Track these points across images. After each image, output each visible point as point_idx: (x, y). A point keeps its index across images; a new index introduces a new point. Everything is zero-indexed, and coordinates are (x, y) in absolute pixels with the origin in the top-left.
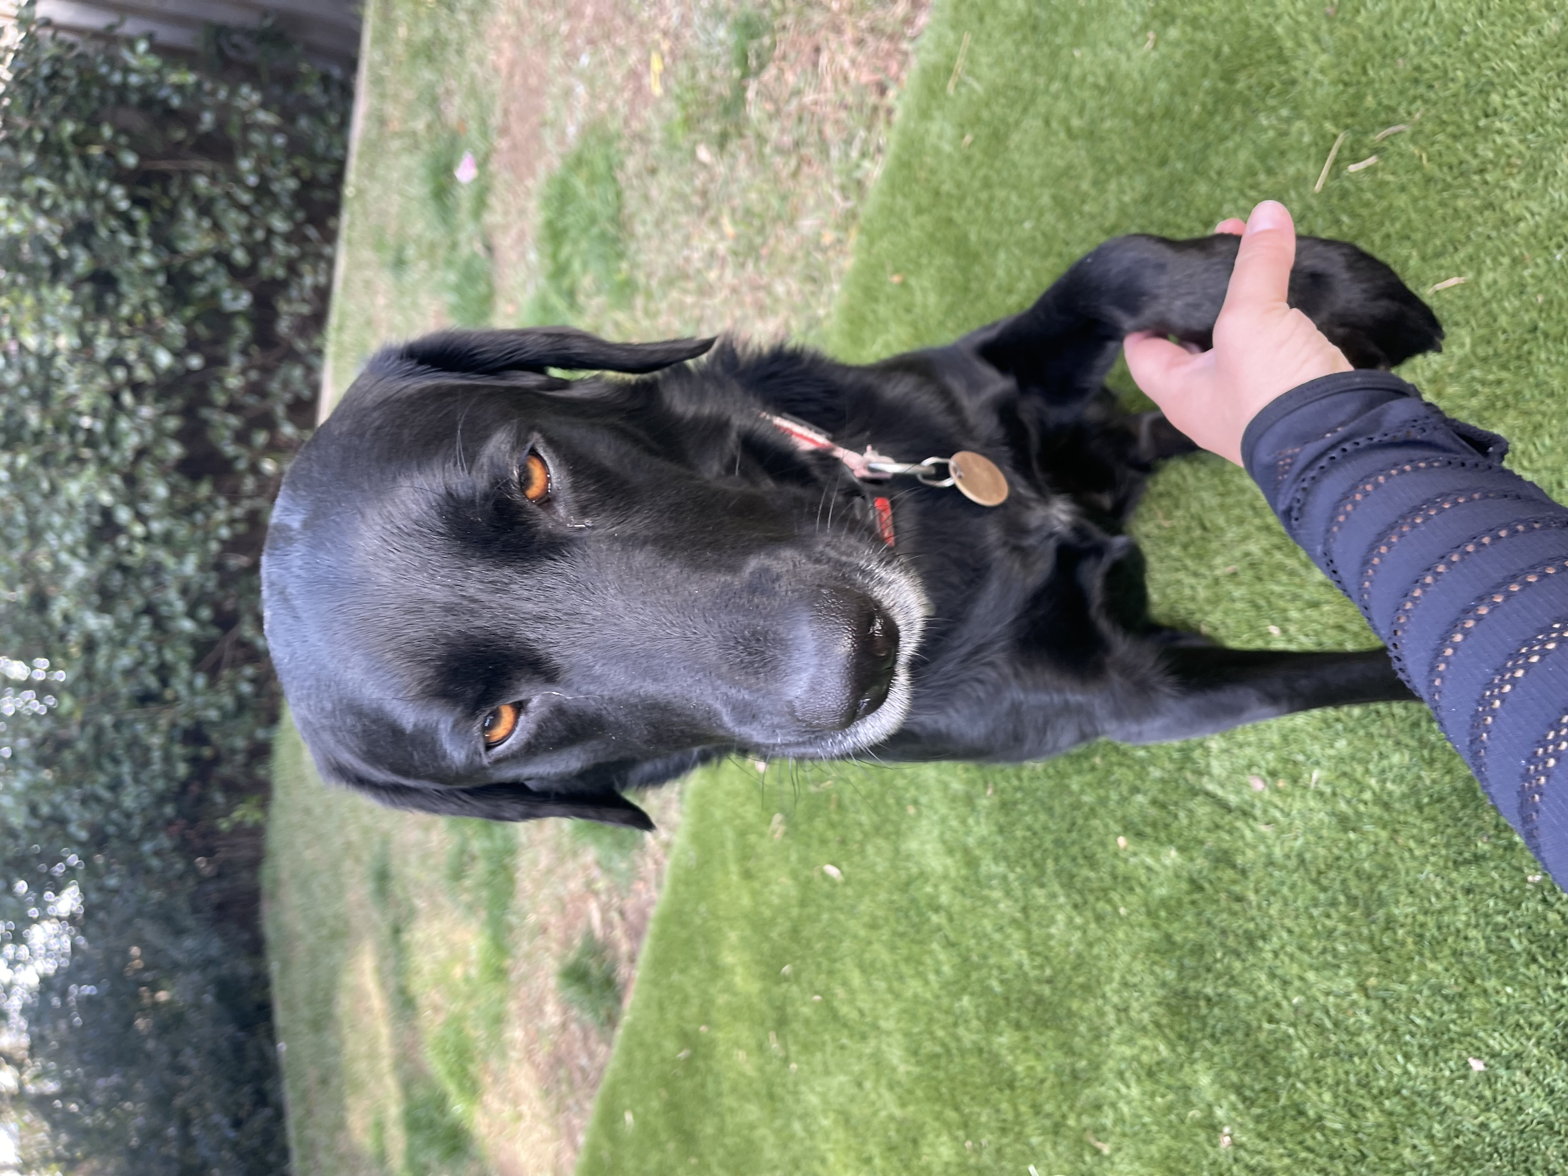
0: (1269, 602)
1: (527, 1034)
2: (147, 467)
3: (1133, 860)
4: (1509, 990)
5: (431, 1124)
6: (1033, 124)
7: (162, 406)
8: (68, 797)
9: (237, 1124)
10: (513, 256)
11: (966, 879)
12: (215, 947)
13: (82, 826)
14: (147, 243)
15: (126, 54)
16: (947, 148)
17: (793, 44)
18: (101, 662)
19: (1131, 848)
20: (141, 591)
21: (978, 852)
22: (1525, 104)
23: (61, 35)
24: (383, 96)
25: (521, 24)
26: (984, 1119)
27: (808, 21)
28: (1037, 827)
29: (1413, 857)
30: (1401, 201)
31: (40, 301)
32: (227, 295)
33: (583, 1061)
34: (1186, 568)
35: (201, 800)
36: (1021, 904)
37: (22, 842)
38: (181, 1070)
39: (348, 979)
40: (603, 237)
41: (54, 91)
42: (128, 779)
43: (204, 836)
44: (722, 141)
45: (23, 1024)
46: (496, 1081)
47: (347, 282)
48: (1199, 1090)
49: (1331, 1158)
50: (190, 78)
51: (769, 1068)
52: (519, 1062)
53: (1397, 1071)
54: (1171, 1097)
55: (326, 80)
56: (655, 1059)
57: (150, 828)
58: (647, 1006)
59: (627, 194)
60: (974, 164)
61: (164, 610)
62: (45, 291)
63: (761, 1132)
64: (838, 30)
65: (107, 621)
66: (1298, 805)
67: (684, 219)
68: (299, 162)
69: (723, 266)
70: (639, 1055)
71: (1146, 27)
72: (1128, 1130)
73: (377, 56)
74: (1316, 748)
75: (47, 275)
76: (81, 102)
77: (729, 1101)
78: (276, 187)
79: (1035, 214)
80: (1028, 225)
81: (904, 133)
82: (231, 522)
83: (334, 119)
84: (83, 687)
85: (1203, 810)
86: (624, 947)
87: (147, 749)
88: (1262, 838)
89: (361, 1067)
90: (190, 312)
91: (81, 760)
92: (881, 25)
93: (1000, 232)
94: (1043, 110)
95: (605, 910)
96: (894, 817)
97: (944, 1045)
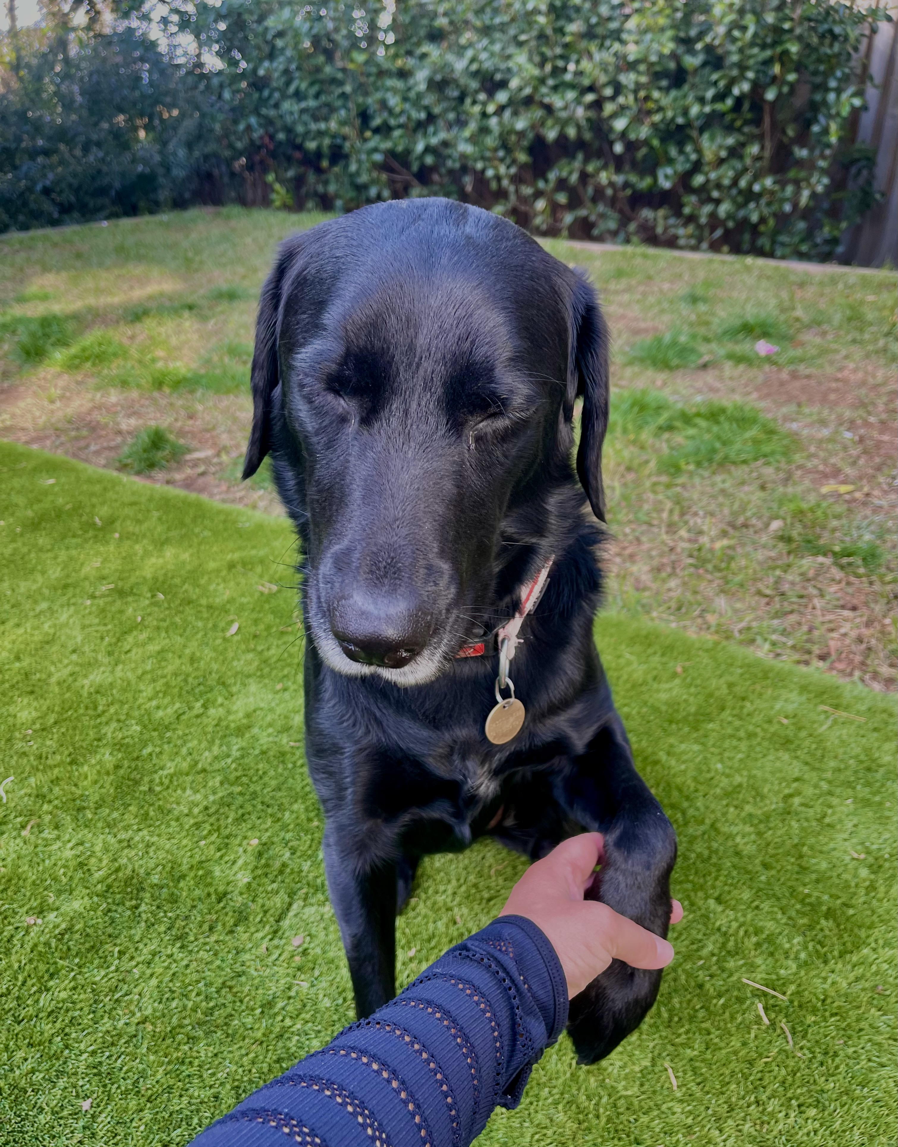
0: (432, 948)
1: (114, 405)
2: (539, 113)
3: (241, 850)
4: (142, 1128)
5: (47, 336)
6: (796, 769)
7: (583, 123)
8: (290, 60)
9: (47, 191)
10: (699, 384)
11: (227, 727)
12: (179, 173)
13: (268, 70)
14: (707, 109)
15: (851, 89)
16: (778, 706)
17: (859, 590)
18: (392, 82)
19: (250, 849)
20: (446, 111)
21: (247, 736)
22: (808, 1134)
23: (865, 41)
24: (821, 284)
25: (875, 387)
26: (49, 743)
27: (876, 602)
28: (266, 779)
29: (243, 1056)
30: (735, 1043)
31: (662, 30)
32: (669, 171)
33: (93, 448)
34: (460, 886)
35: (289, 159)
36: (208, 768)
37: (255, 26)
38: (86, 149)
39: (155, 272)
40: (714, 451)
41: (822, 37)
42: (303, 105)
43: (262, 162)
44: (786, 539)
45: (120, 29)
46: (78, 383)
47: (681, 260)
48: (69, 901)
49: (18, 998)
50: (833, 139)
51: (87, 583)
52: (92, 400)
53: (82, 1046)
54: (64, 880)
55: (834, 241)
56: (94, 500)
57: (269, 122)
58: (133, 493)
59: (745, 468)
60: (766, 726)
61: (431, 129)
62: (670, 33)
63: (40, 579)
64: (869, 624)
65: (422, 87)
66: (282, 971)
67: (726, 511)
68: (771, 222)
69: (690, 541)
70: (98, 488)
71: (868, 852)
72: (39, 849)
73: (852, 280)
74: (324, 985)
75: (682, 34)
76: (814, 57)
77: (63, 555)
78: (752, 205)
79: (727, 771)
80: (719, 766)
81: (790, 673)
82: (498, 178)
83: (804, 248)
84: (374, 70)
85: (278, 901)
86: (178, 476)
87: (326, 119)
88: (257, 946)
89: (89, 283)
90: (656, 142)
91: (318, 70)
92: (872, 656)
93: (714, 746)
94: (806, 777)
95: (206, 461)
96: (274, 673)
97: (104, 712)
